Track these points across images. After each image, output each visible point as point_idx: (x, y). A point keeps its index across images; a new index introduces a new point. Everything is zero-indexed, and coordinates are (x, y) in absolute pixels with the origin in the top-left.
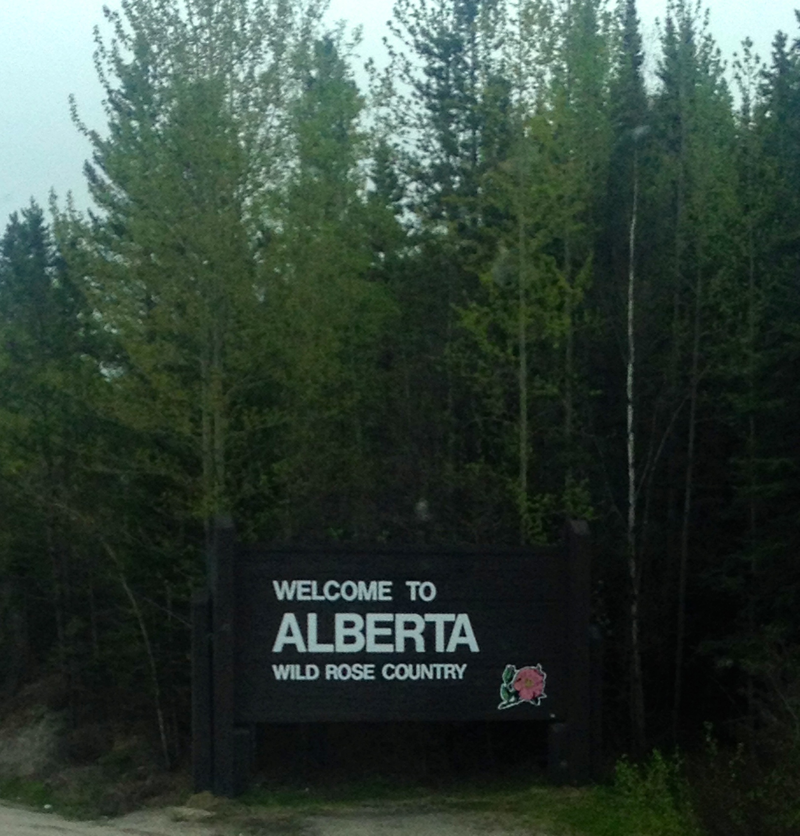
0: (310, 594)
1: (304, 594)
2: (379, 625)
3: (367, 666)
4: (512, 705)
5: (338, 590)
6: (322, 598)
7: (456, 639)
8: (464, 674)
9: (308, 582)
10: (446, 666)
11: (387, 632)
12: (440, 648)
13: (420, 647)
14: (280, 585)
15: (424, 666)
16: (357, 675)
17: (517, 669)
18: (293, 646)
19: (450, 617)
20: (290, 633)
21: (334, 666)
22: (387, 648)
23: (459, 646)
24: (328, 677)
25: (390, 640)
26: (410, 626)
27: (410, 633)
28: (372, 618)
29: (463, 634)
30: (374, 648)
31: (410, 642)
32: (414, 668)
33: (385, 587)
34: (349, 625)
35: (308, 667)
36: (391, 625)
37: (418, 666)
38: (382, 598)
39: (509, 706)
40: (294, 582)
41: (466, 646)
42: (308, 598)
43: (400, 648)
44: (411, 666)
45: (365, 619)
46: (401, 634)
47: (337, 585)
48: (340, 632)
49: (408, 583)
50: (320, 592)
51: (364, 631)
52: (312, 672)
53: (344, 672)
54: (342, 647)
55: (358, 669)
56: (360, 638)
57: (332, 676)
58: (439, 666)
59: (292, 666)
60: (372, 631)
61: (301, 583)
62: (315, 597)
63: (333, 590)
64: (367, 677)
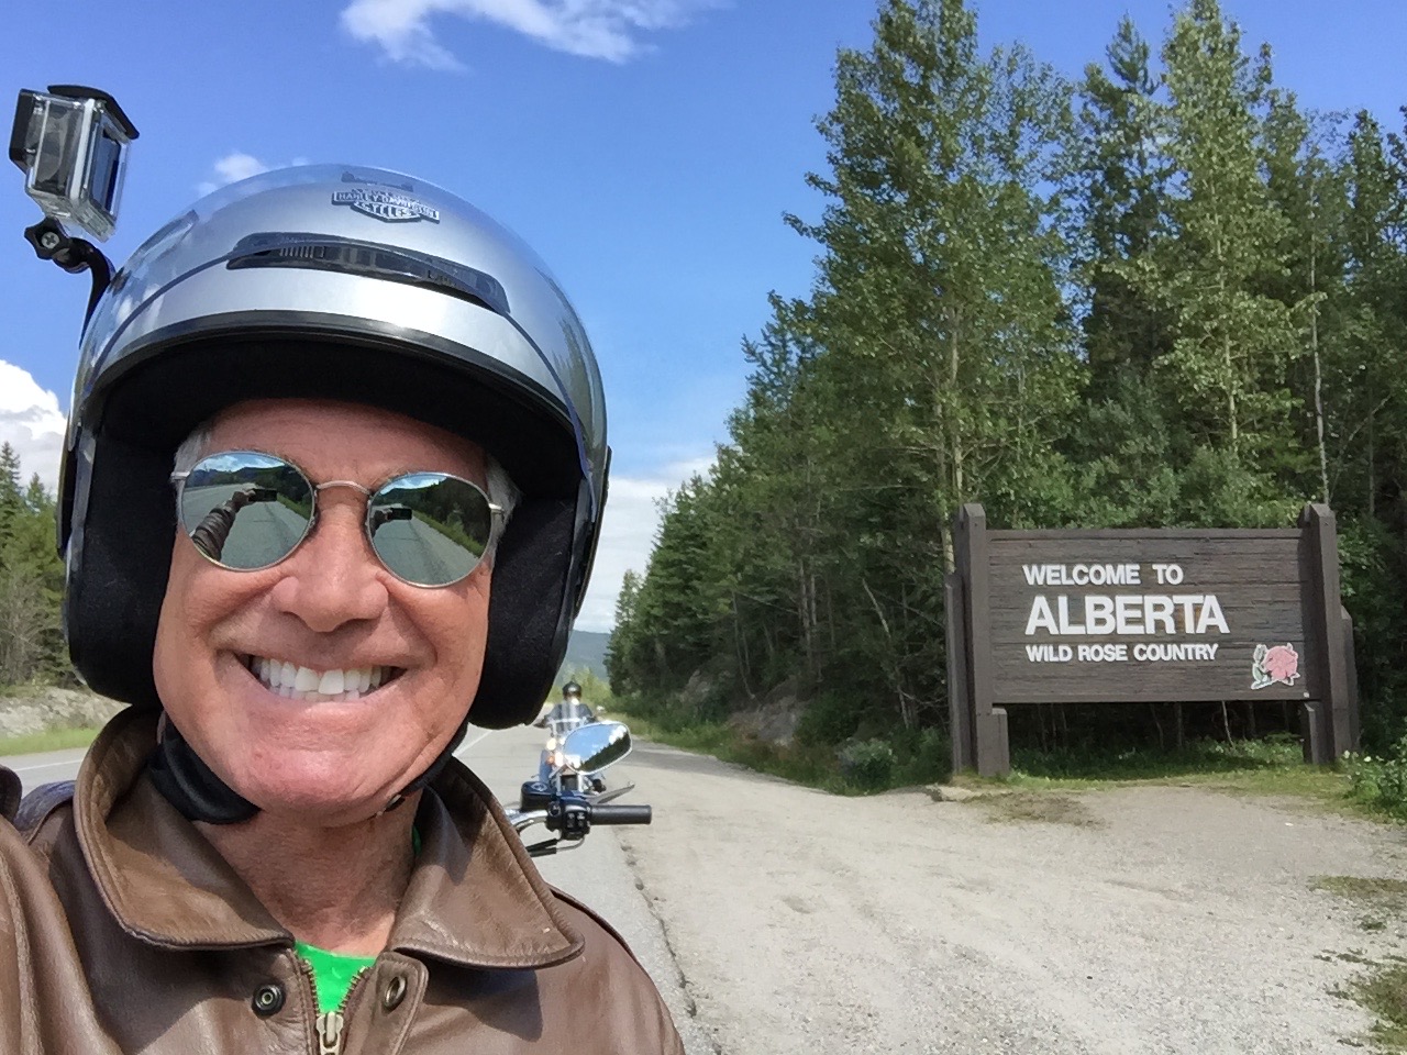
0: (1060, 578)
1: (1054, 578)
2: (1128, 607)
3: (1118, 647)
4: (1265, 685)
5: (1088, 574)
6: (1071, 582)
7: (1205, 621)
8: (1215, 655)
9: (1057, 567)
10: (1198, 646)
11: (1137, 614)
12: (1189, 629)
13: (1170, 628)
14: (1030, 570)
15: (1175, 646)
16: (1109, 656)
17: (1269, 648)
18: (1045, 629)
19: (1198, 599)
20: (1041, 615)
21: (1086, 647)
22: (1137, 630)
23: (1209, 627)
24: (1081, 659)
25: (1140, 621)
26: (1159, 607)
27: (1159, 615)
28: (1121, 600)
29: (1212, 615)
30: (1123, 629)
31: (1160, 625)
32: (1166, 649)
33: (1133, 571)
34: (1099, 607)
35: (1061, 648)
36: (1141, 607)
37: (1169, 646)
38: (1130, 581)
39: (1262, 686)
40: (1043, 567)
41: (1216, 627)
42: (1057, 582)
43: (1151, 630)
44: (1162, 646)
45: (1114, 601)
46: (1151, 617)
47: (1085, 569)
48: (1091, 614)
49: (1155, 567)
50: (1069, 576)
51: (1114, 613)
52: (1065, 652)
53: (1097, 653)
54: (1093, 629)
55: (1110, 650)
56: (1110, 619)
57: (1085, 657)
58: (1190, 647)
59: (1046, 647)
60: (1122, 614)
61: (1050, 568)
62: (1065, 582)
63: (1082, 574)
64: (1119, 659)
